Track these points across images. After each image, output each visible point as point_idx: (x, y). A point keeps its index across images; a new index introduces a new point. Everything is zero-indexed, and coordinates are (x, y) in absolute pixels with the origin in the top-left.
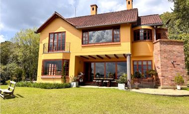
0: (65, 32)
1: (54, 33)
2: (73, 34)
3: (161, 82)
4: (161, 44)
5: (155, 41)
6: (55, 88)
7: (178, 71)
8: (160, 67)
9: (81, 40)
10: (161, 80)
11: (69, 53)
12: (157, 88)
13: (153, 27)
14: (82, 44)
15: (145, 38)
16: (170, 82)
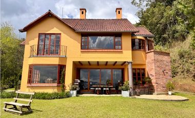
0: (60, 34)
1: (46, 34)
2: (71, 37)
3: (155, 89)
4: (155, 54)
5: (147, 51)
6: (57, 98)
7: (167, 79)
8: (154, 75)
9: (80, 45)
10: (155, 87)
11: (66, 57)
12: (152, 94)
13: (146, 38)
14: (81, 49)
15: (140, 48)
16: (162, 88)
